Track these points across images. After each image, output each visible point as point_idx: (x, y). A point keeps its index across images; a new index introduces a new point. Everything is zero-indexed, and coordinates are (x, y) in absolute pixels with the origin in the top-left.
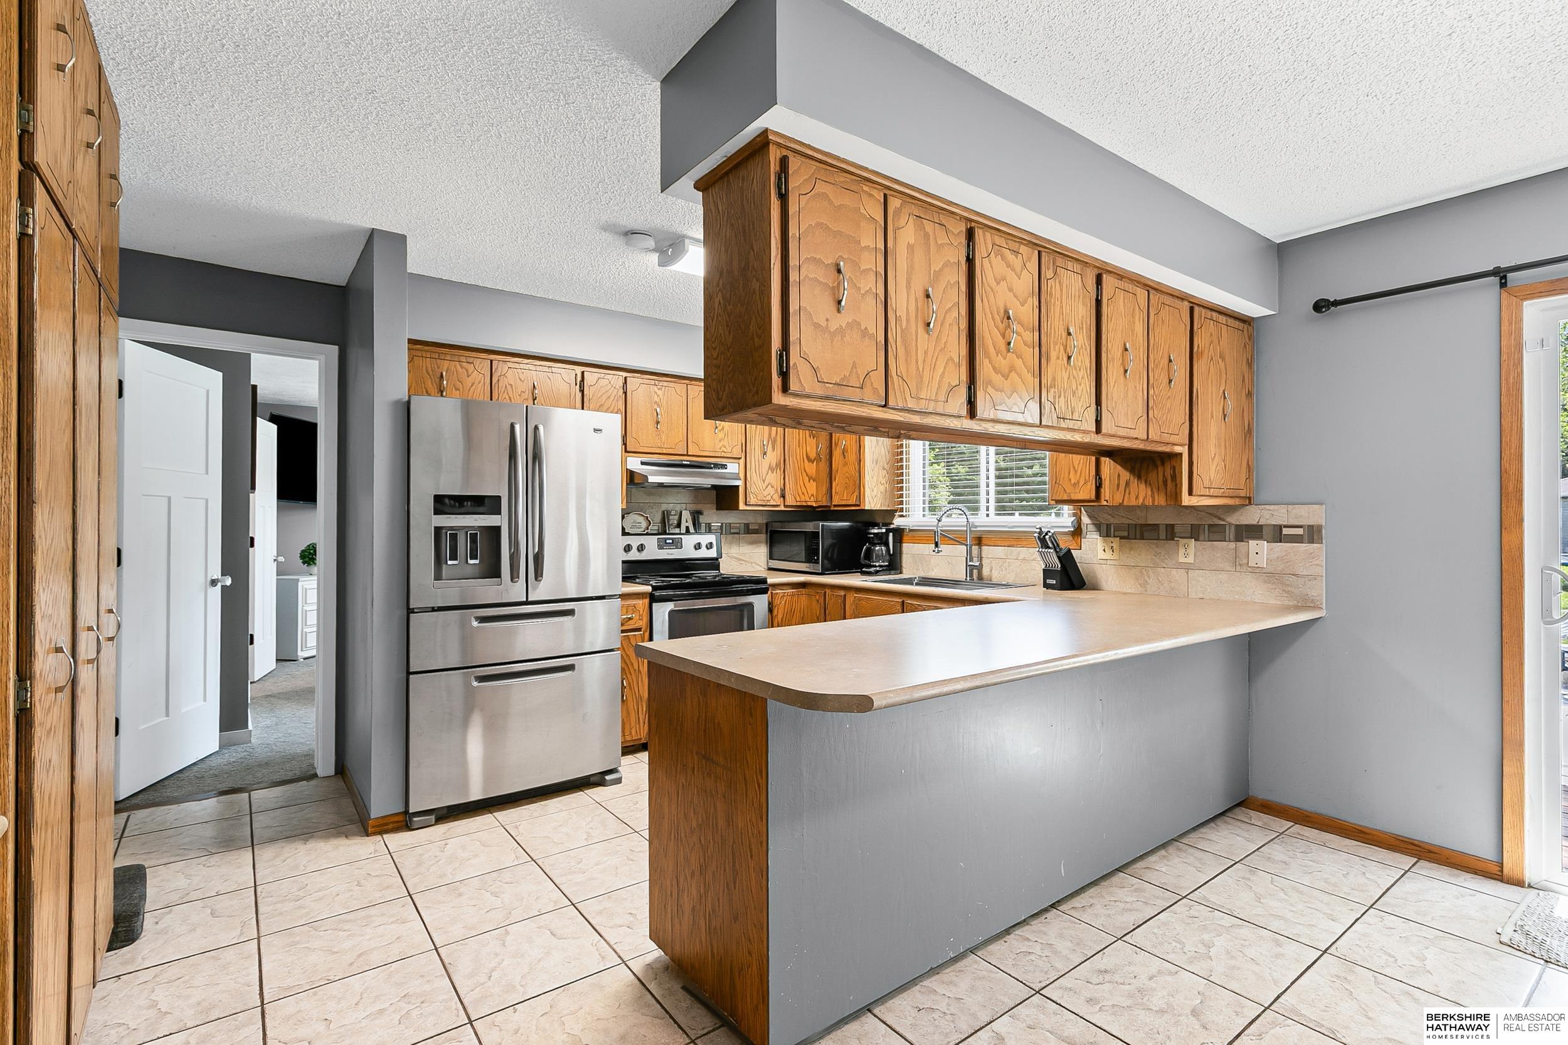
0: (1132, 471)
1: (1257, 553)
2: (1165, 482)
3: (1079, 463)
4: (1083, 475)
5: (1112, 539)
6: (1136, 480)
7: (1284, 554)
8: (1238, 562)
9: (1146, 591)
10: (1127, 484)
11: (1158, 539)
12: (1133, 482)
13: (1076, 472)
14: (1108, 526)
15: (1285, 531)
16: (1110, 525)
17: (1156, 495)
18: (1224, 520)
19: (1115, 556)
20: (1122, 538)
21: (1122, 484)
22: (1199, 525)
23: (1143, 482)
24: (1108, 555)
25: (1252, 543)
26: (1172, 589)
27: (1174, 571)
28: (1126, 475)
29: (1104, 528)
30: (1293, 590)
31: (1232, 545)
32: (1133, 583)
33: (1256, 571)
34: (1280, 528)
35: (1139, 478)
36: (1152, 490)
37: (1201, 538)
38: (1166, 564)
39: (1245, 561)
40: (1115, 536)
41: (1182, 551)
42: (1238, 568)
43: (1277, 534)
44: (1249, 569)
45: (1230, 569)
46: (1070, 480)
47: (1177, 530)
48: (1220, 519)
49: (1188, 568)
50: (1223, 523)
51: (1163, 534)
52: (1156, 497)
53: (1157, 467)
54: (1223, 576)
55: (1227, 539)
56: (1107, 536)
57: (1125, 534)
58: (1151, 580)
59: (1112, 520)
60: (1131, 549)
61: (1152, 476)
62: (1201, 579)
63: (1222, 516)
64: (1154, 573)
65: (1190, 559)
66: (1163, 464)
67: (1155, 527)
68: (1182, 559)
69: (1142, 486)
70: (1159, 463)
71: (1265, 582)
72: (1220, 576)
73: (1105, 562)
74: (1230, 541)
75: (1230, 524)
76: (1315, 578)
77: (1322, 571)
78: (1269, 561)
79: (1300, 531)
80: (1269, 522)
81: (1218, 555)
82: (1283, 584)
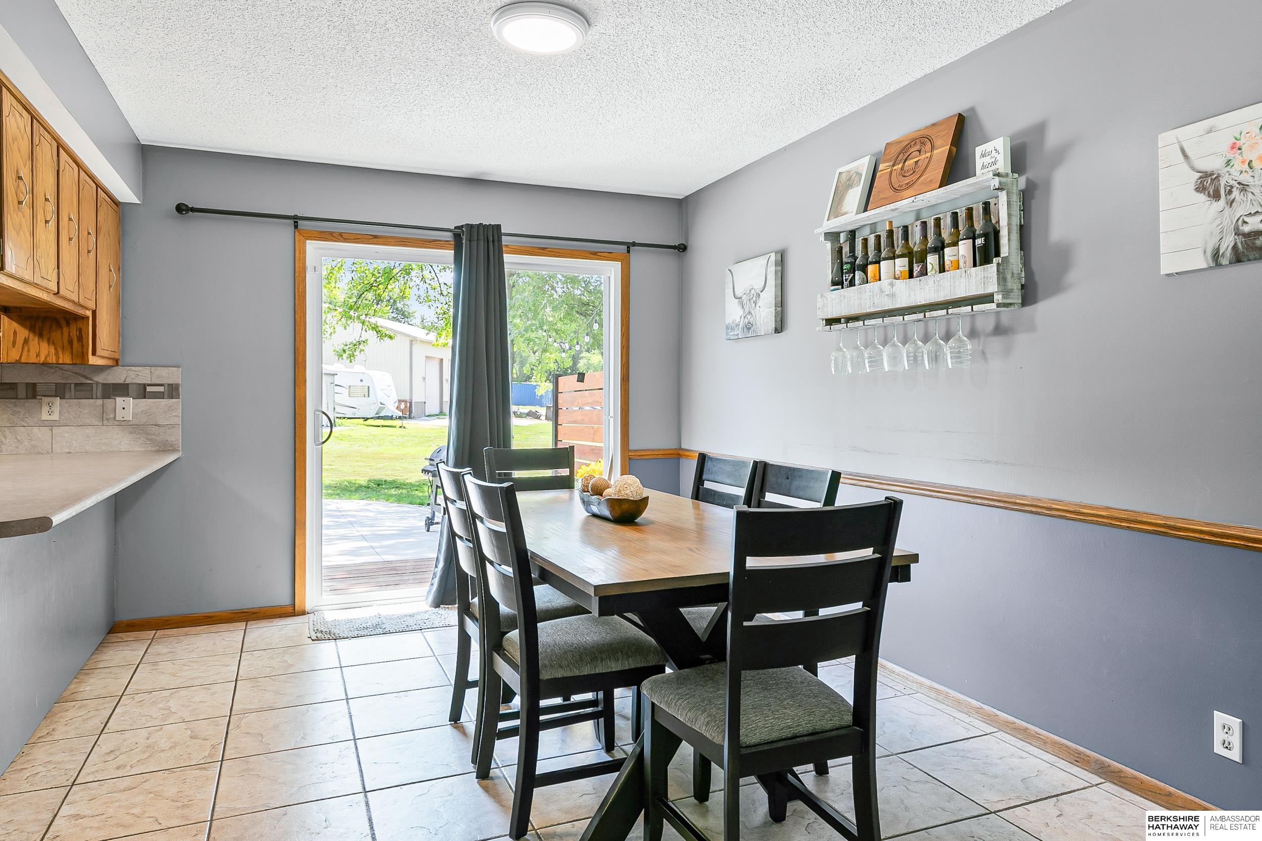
0: (31, 329)
1: (124, 408)
2: (70, 342)
6: (36, 338)
7: (147, 408)
8: (104, 417)
10: (26, 341)
11: (16, 398)
12: (33, 340)
15: (149, 389)
17: (60, 353)
18: (91, 380)
21: (20, 341)
22: (65, 384)
23: (45, 340)
25: (119, 400)
26: (33, 447)
27: (35, 430)
28: (22, 332)
30: (155, 437)
31: (99, 402)
33: (123, 424)
34: (144, 386)
35: (40, 336)
36: (55, 349)
37: (67, 396)
38: (26, 422)
39: (112, 416)
41: (46, 409)
42: (105, 422)
43: (142, 392)
44: (115, 422)
45: (96, 423)
47: (39, 389)
48: (87, 378)
49: (51, 425)
50: (90, 382)
51: (22, 391)
52: (61, 356)
53: (61, 327)
54: (90, 431)
55: (95, 397)
58: (8, 440)
62: (67, 435)
63: (89, 376)
64: (11, 432)
65: (55, 417)
67: (13, 386)
68: (45, 416)
69: (44, 344)
71: (131, 433)
72: (87, 431)
74: (97, 398)
75: (97, 383)
76: (173, 426)
77: (179, 421)
78: (135, 415)
79: (161, 389)
80: (134, 381)
81: (85, 411)
82: (147, 434)
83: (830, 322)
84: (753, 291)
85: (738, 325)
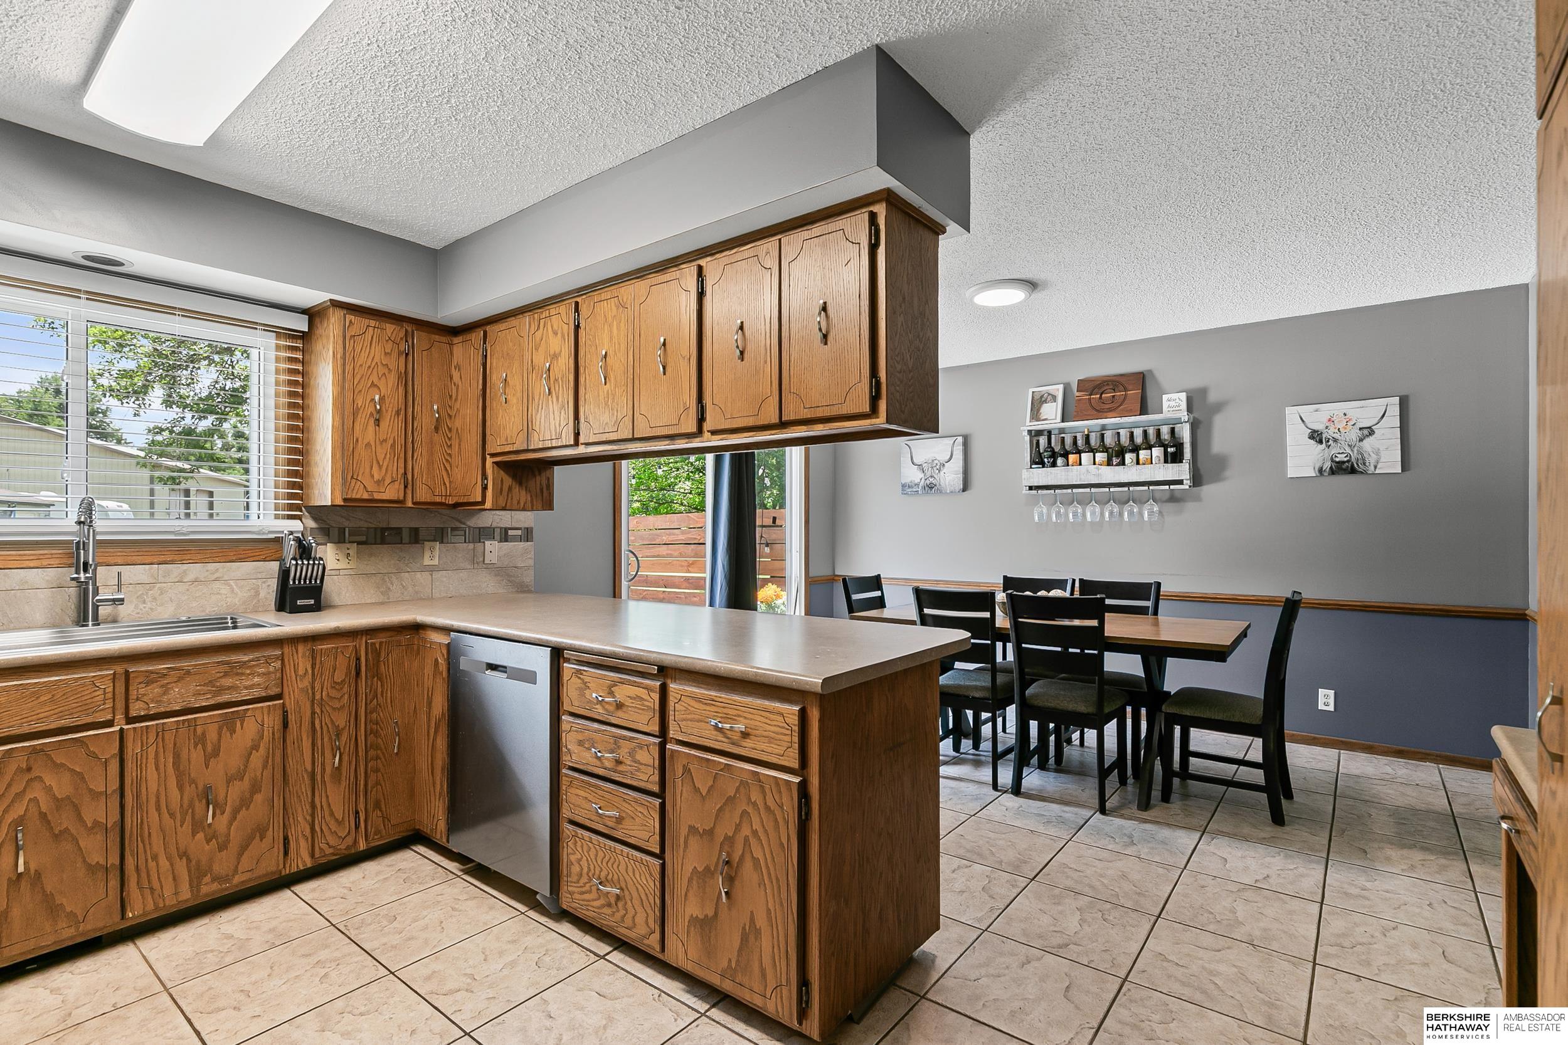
0: (514, 477)
1: (491, 552)
2: (542, 490)
3: (385, 458)
4: (389, 473)
5: (348, 545)
6: (517, 486)
7: (509, 551)
8: (478, 561)
9: (388, 599)
10: (510, 489)
11: (401, 543)
12: (515, 488)
13: (380, 467)
14: (342, 531)
15: (510, 532)
16: (344, 529)
17: (534, 500)
18: (464, 524)
19: (352, 565)
20: (359, 543)
21: (506, 488)
22: (442, 528)
23: (524, 488)
24: (343, 564)
25: (487, 543)
26: (417, 593)
27: (418, 575)
28: (508, 481)
29: (335, 533)
30: (515, 579)
31: (471, 546)
32: (372, 591)
33: (489, 567)
34: (506, 530)
35: (520, 484)
36: (531, 496)
37: (445, 541)
38: (411, 568)
39: (481, 559)
40: (350, 542)
41: (427, 554)
42: (476, 565)
43: (505, 536)
44: (484, 566)
45: (469, 567)
46: (372, 476)
47: (422, 534)
48: (461, 522)
49: (432, 569)
50: (464, 526)
51: (406, 535)
52: (535, 503)
53: (535, 476)
54: (463, 574)
55: (467, 541)
56: (339, 542)
57: (363, 538)
58: (394, 586)
59: (346, 524)
60: (371, 555)
61: (531, 484)
62: (445, 579)
63: (463, 520)
64: (397, 578)
65: (436, 562)
66: (540, 474)
67: (398, 531)
68: (427, 561)
69: (523, 492)
70: (537, 473)
71: (496, 576)
72: (461, 574)
73: (337, 572)
74: (469, 542)
75: (470, 528)
76: (528, 567)
77: (531, 562)
78: (499, 557)
79: (519, 532)
80: (499, 525)
81: (460, 555)
82: (508, 575)
83: (1031, 488)
84: (936, 462)
85: (917, 485)
